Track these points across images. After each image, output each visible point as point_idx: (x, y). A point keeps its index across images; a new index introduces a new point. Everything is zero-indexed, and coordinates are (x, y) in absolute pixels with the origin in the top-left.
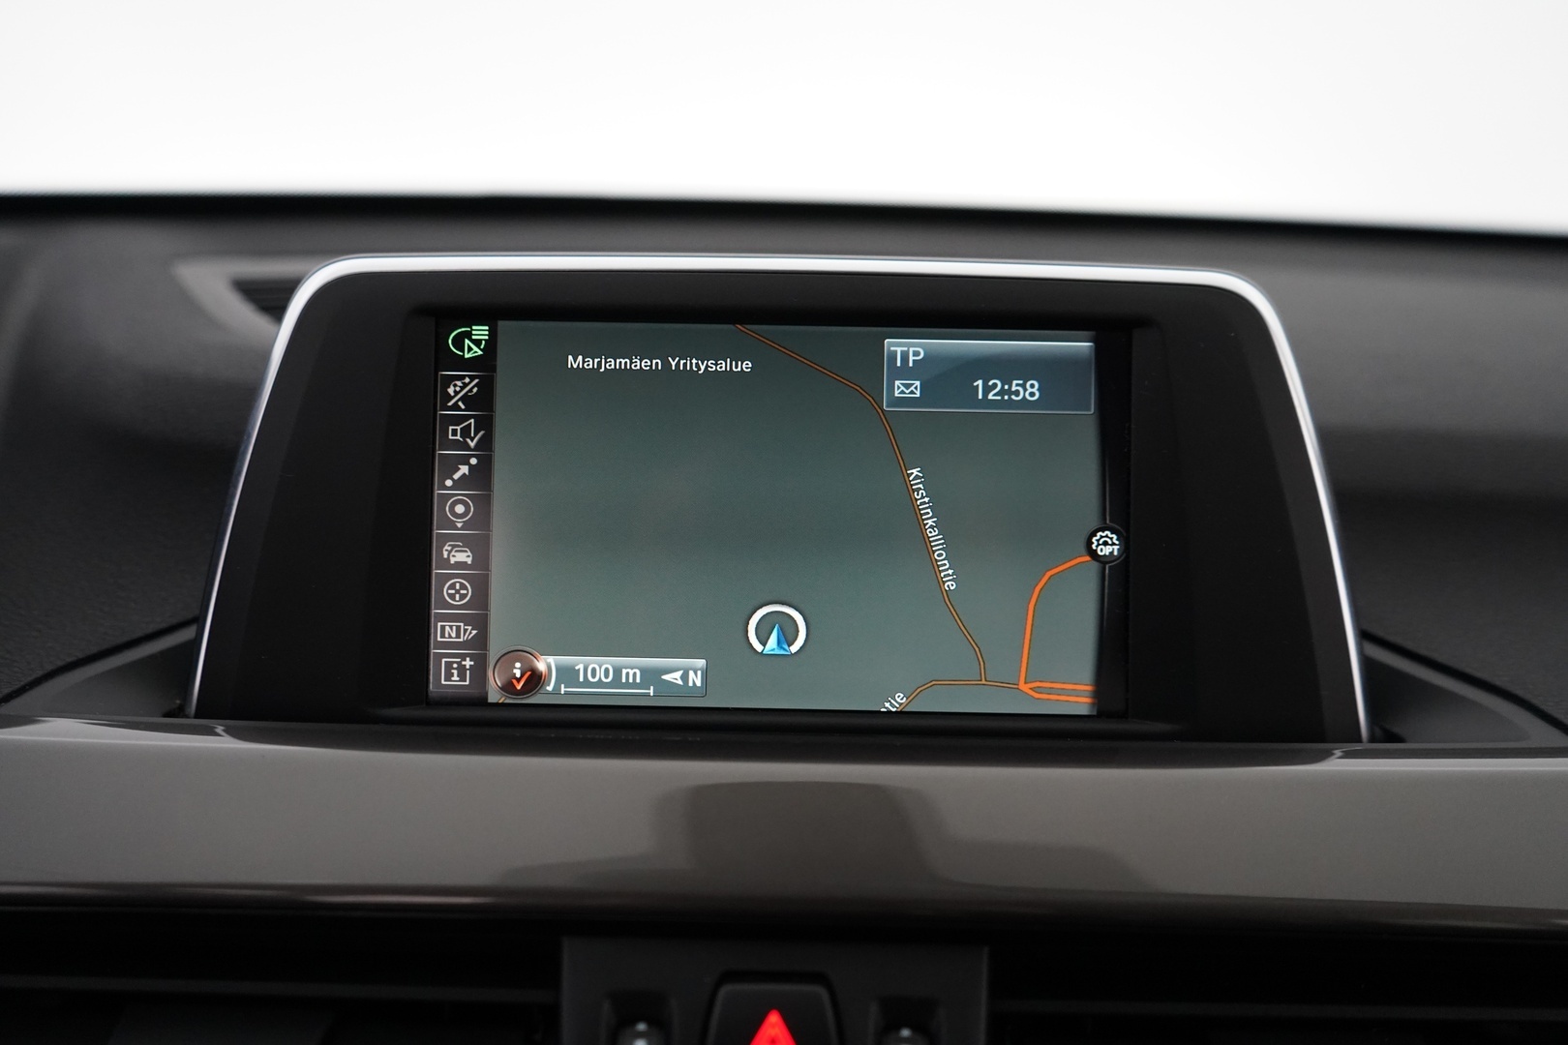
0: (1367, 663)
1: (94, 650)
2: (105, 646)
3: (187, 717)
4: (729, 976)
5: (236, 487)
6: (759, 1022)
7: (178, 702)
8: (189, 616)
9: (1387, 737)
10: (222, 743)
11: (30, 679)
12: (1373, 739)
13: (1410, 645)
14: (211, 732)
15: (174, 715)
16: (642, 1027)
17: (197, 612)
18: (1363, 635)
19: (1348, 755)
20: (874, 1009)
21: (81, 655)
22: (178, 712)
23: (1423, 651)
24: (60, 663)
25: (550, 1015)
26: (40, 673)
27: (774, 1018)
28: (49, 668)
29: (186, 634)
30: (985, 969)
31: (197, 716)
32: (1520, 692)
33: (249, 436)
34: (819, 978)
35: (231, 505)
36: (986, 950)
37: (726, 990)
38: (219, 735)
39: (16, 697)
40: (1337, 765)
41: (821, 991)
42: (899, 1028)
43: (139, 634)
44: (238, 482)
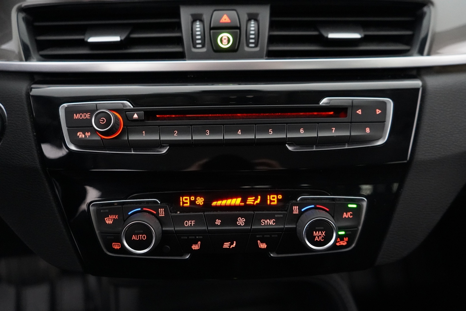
16: (198, 21)
20: (246, 17)
27: (225, 16)
34: (234, 10)
36: (269, 5)
37: (215, 12)
41: (234, 12)
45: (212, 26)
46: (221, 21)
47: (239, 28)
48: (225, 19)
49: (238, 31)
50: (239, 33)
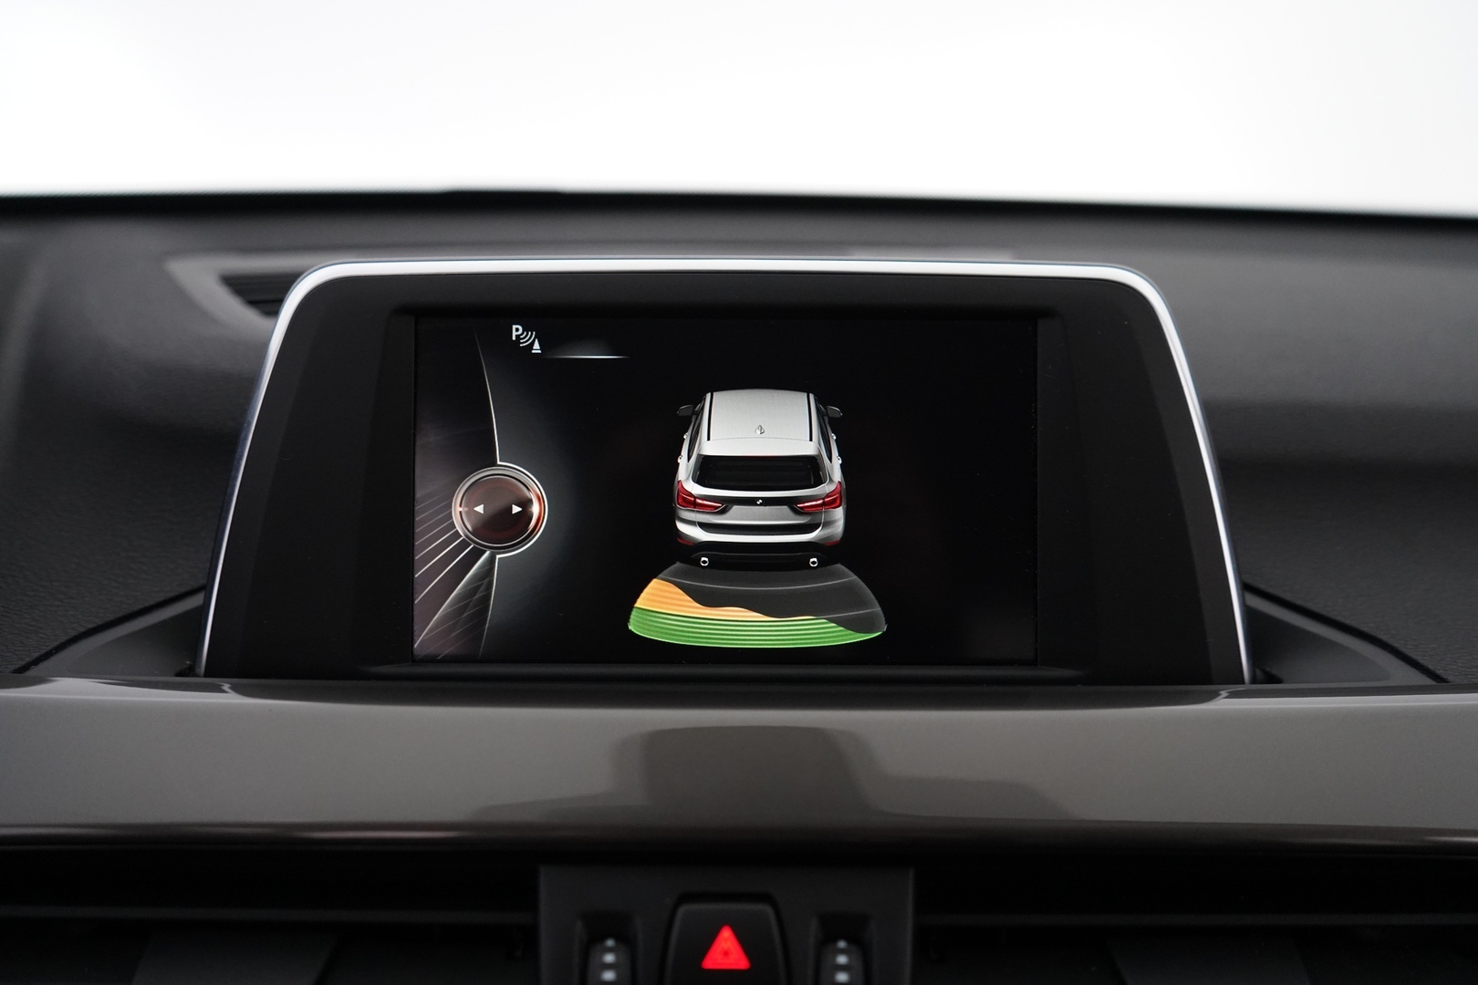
0: (1248, 613)
1: (111, 617)
2: (121, 614)
3: (197, 676)
4: (687, 898)
5: (238, 470)
6: (712, 937)
8: (194, 584)
9: (1268, 678)
10: (228, 699)
11: (56, 644)
12: (1254, 680)
13: (1288, 596)
14: (219, 689)
15: (185, 674)
16: (610, 943)
17: (204, 581)
18: (1245, 587)
19: (1233, 695)
20: (814, 925)
21: (99, 622)
22: (189, 671)
23: (1299, 602)
24: (82, 630)
25: (529, 936)
26: (64, 638)
29: (195, 600)
30: (911, 887)
31: (206, 675)
33: (249, 424)
35: (234, 486)
36: (912, 871)
38: (226, 692)
40: (1224, 704)
41: (767, 909)
42: (836, 940)
43: (151, 602)
44: (239, 464)
46: (708, 964)
48: (726, 953)
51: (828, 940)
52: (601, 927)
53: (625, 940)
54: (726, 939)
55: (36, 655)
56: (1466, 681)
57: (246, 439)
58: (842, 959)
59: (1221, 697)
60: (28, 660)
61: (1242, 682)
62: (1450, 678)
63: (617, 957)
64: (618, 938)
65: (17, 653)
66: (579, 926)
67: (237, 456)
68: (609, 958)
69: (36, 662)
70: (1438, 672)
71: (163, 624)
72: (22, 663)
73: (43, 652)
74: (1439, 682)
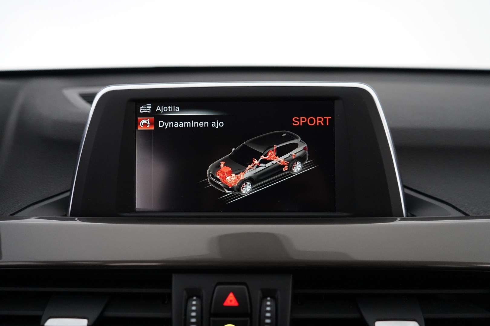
0: (405, 195)
1: (41, 199)
2: (44, 198)
3: (68, 216)
4: (219, 284)
5: (80, 152)
6: (227, 295)
7: (65, 213)
8: (67, 189)
9: (412, 214)
10: (78, 223)
12: (407, 215)
13: (419, 190)
14: (74, 220)
15: (64, 216)
16: (195, 298)
17: (70, 188)
19: (401, 220)
20: (260, 292)
21: (37, 200)
22: (66, 215)
23: (423, 192)
24: (32, 203)
25: (170, 295)
26: (26, 205)
27: (231, 295)
28: (29, 204)
29: (67, 194)
30: (291, 281)
31: (70, 216)
32: (450, 202)
33: (84, 137)
34: (244, 284)
36: (291, 276)
37: (218, 287)
38: (76, 221)
39: (20, 212)
40: (398, 223)
41: (244, 287)
42: (267, 297)
43: (54, 194)
45: (212, 311)
46: (225, 304)
47: (250, 315)
48: (231, 301)
49: (248, 319)
50: (249, 322)
51: (264, 297)
52: (191, 293)
53: (199, 297)
54: (231, 297)
55: (17, 210)
56: (475, 215)
57: (82, 142)
58: (268, 303)
59: (398, 220)
60: (14, 212)
61: (403, 216)
62: (470, 214)
63: (197, 303)
64: (197, 297)
65: (11, 210)
66: (185, 292)
67: (80, 147)
68: (194, 303)
69: (17, 212)
70: (467, 213)
71: (58, 201)
72: (12, 213)
73: (19, 209)
74: (466, 216)
